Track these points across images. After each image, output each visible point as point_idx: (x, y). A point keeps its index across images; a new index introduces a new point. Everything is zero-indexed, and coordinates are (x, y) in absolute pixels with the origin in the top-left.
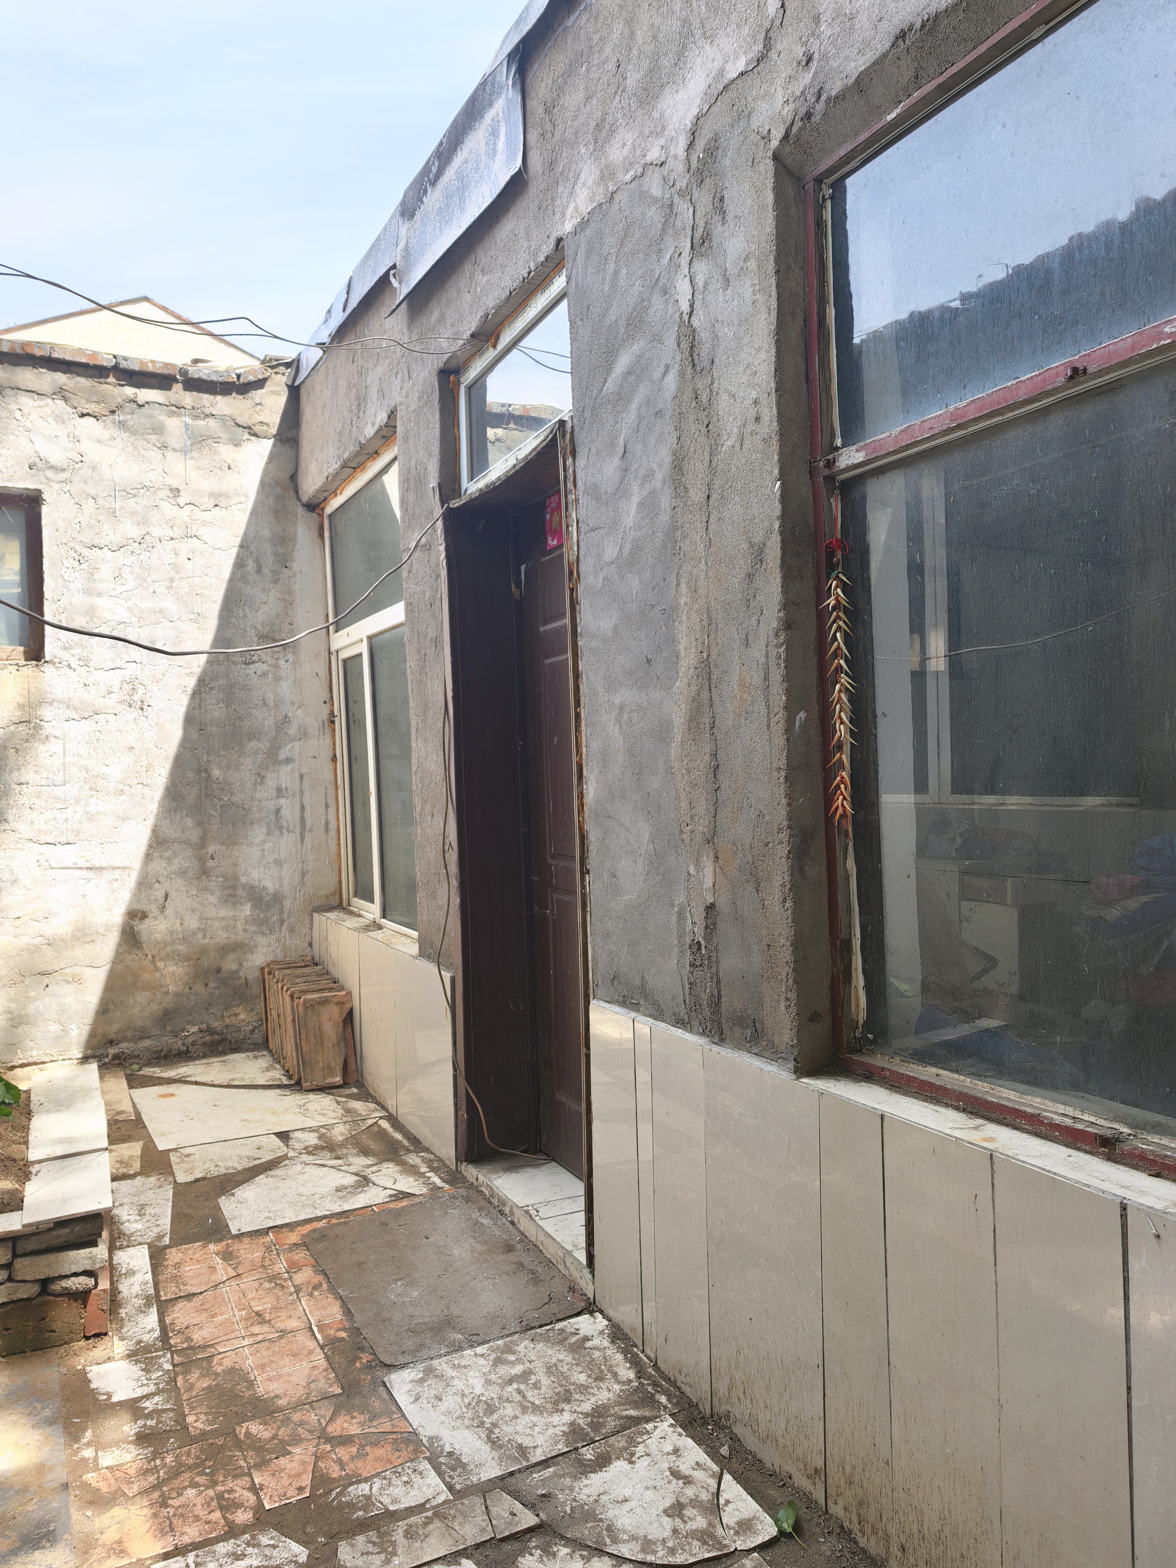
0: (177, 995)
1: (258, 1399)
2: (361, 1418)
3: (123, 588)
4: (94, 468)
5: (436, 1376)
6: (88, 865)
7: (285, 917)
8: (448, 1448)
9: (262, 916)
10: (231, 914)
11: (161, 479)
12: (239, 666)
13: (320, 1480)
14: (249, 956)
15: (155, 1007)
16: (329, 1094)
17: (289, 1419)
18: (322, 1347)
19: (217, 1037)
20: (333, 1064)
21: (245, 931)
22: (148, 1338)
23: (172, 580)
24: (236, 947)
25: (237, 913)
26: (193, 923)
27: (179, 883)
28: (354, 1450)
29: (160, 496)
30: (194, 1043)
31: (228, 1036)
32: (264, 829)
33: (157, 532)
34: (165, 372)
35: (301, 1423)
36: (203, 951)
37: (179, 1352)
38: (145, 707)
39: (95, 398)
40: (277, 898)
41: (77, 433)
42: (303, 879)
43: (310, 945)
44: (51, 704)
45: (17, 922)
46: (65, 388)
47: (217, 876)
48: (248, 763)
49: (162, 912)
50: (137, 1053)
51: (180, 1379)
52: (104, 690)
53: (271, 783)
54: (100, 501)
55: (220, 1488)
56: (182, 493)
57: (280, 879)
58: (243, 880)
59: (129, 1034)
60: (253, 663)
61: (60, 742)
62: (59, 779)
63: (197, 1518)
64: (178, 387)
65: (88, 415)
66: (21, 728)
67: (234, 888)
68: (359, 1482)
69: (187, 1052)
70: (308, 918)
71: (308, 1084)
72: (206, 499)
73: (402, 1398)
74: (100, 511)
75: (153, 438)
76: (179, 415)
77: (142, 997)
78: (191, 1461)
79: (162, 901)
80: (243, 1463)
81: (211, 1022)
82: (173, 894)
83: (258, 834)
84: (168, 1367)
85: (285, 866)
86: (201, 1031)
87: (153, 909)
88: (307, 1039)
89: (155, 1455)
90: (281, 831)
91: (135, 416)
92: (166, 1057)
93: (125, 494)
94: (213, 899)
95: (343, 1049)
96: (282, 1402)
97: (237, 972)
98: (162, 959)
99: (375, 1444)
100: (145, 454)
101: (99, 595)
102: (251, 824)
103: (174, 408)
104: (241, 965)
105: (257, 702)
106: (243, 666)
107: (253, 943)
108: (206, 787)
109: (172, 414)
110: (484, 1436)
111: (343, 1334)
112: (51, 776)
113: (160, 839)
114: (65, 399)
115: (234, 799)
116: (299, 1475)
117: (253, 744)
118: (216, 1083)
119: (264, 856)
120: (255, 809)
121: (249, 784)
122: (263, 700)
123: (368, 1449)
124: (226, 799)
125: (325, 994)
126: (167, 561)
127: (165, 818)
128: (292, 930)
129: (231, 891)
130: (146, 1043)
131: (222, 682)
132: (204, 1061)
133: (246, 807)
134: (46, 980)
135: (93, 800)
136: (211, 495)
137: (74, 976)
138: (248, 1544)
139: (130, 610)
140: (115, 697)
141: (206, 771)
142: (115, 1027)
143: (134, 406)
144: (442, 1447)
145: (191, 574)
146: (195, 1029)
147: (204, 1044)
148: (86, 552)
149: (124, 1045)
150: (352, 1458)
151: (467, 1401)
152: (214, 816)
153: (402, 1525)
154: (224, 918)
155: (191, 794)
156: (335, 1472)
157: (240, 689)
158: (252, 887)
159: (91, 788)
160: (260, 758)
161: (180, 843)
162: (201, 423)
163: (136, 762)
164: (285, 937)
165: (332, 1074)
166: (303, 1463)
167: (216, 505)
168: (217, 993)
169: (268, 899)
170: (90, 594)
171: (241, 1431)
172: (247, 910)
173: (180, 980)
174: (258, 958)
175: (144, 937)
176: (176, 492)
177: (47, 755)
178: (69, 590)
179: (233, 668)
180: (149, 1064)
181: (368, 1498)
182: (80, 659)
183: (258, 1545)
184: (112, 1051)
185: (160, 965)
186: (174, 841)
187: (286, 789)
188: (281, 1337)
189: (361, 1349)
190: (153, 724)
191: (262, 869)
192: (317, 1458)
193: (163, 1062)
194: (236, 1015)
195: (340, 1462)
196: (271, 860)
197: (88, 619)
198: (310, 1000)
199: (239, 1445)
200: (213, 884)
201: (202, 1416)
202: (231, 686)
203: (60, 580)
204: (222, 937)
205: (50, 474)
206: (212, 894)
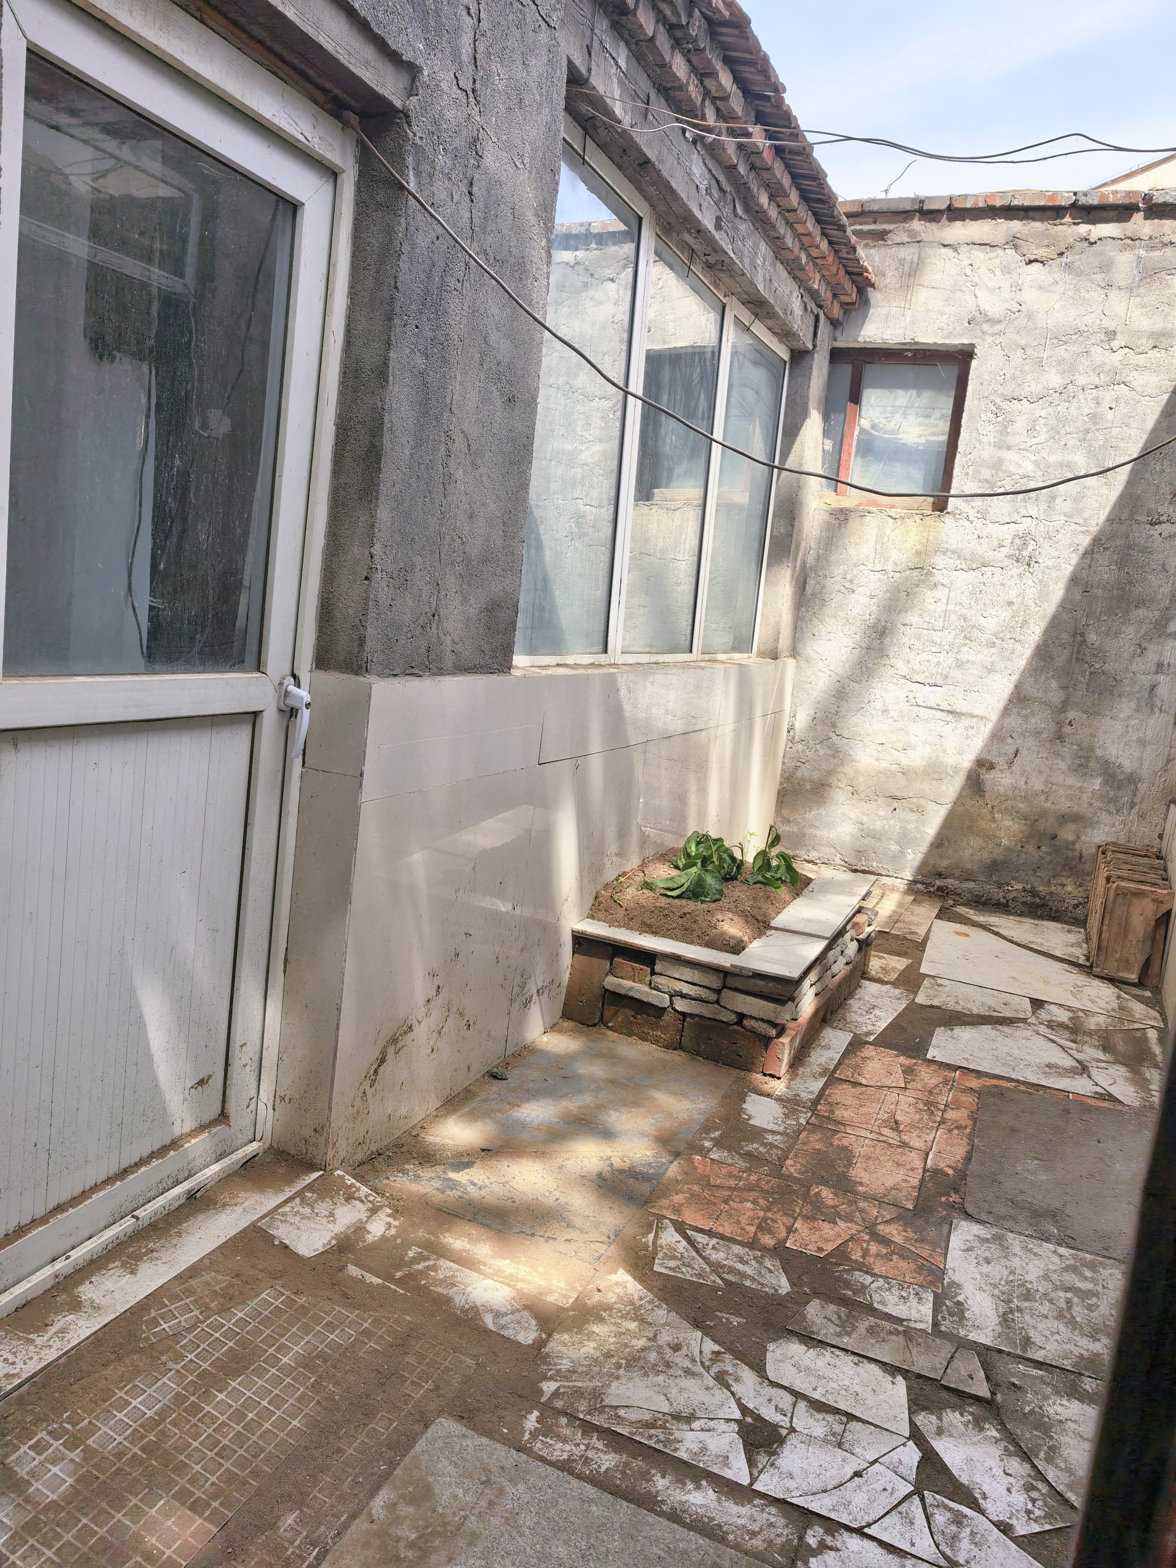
0: (1008, 849)
1: (846, 1177)
2: (910, 1234)
3: (1035, 441)
4: (1030, 316)
5: (1001, 1245)
6: (949, 708)
7: (1137, 800)
8: (960, 1298)
9: (1112, 794)
10: (1079, 785)
11: (1098, 322)
12: (1142, 527)
13: (841, 1253)
14: (1089, 831)
15: (985, 855)
16: (1117, 987)
17: (856, 1202)
18: (925, 1170)
19: (1038, 900)
20: (1132, 959)
21: (1090, 804)
22: (804, 1096)
23: (1087, 431)
24: (1076, 818)
25: (1085, 785)
26: (1038, 784)
27: (1032, 742)
28: (884, 1251)
29: (1093, 341)
30: (1014, 899)
31: (1050, 903)
32: (1133, 705)
33: (1081, 380)
34: (1127, 201)
35: (862, 1211)
36: (1043, 814)
37: (818, 1116)
38: (1032, 563)
39: (1046, 242)
40: (1132, 779)
41: (1020, 282)
42: (1167, 764)
43: (1161, 836)
44: (944, 553)
45: (880, 748)
46: (1018, 235)
47: (1072, 744)
48: (1130, 632)
49: (1009, 767)
50: (960, 891)
51: (804, 1134)
52: (996, 543)
53: (1152, 656)
54: (1029, 351)
55: (769, 1215)
56: (1119, 336)
57: (1141, 760)
58: (1099, 753)
59: (957, 872)
60: (1160, 523)
61: (946, 590)
62: (939, 624)
63: (739, 1222)
64: (1138, 217)
65: (1036, 261)
66: (915, 573)
67: (1088, 758)
68: (867, 1273)
69: (1006, 905)
70: (1164, 808)
71: (1098, 970)
72: (1144, 341)
73: (956, 1241)
74: (1027, 361)
75: (1099, 277)
76: (1133, 248)
77: (975, 842)
78: (766, 1187)
79: (1011, 756)
80: (798, 1210)
81: (1036, 884)
82: (1023, 752)
83: (1125, 708)
84: (803, 1121)
85: (1149, 748)
86: (1024, 890)
87: (1001, 762)
88: (1109, 926)
89: (748, 1170)
90: (1152, 710)
91: (1084, 256)
92: (984, 904)
93: (1056, 341)
94: (1062, 765)
95: (1148, 949)
96: (861, 1189)
97: (1073, 843)
98: (1000, 812)
99: (903, 1258)
100: (1087, 296)
101: (1009, 448)
102: (1120, 696)
103: (1129, 241)
104: (1078, 837)
105: (1155, 567)
106: (1148, 526)
107: (1095, 819)
108: (1079, 652)
109: (1126, 247)
110: (1001, 1311)
111: (950, 1172)
112: (932, 621)
113: (1022, 696)
114: (1016, 247)
115: (1106, 667)
116: (827, 1241)
117: (1141, 612)
118: (1015, 939)
119: (1127, 732)
120: (1127, 682)
121: (1126, 654)
122: (1164, 565)
123: (895, 1257)
124: (1097, 666)
125: (1143, 887)
126: (1086, 411)
127: (1030, 676)
128: (1142, 816)
129: (1083, 761)
130: (971, 885)
131: (1119, 542)
132: (1018, 919)
133: (1118, 678)
134: (895, 804)
135: (965, 649)
136: (1152, 335)
137: (918, 806)
138: (755, 1258)
139: (1037, 464)
140: (1005, 551)
141: (1082, 635)
142: (945, 863)
143: (1086, 244)
144: (957, 1295)
145: (1109, 425)
146: (1019, 886)
147: (1024, 903)
148: (1005, 405)
149: (949, 881)
150: (877, 1255)
151: (1011, 1278)
152: (1080, 682)
153: (872, 1321)
154: (1070, 787)
155: (1061, 657)
156: (856, 1256)
157: (1139, 551)
158: (1107, 762)
159: (965, 637)
160: (1144, 628)
161: (1041, 703)
162: (1158, 253)
163: (1013, 617)
164: (1132, 822)
165: (1128, 970)
166: (838, 1235)
167: (1155, 347)
168: (1048, 858)
169: (1122, 778)
170: (1000, 448)
171: (815, 1190)
172: (1096, 784)
173: (1014, 836)
174: (1098, 835)
175: (988, 787)
176: (1111, 334)
177: (932, 601)
178: (980, 443)
179: (1135, 527)
180: (967, 904)
181: (864, 1287)
182: (978, 512)
183: (761, 1263)
184: (938, 883)
185: (998, 816)
186: (1035, 699)
187: (1169, 665)
188: (900, 1147)
189: (956, 1190)
190: (1037, 581)
191: (1121, 746)
192: (852, 1238)
193: (981, 907)
194: (1063, 885)
195: (866, 1253)
196: (1134, 738)
197: (993, 472)
198: (1124, 888)
199: (806, 1197)
200: (1067, 750)
201: (798, 1166)
202: (1130, 547)
203: (974, 434)
204: (1064, 805)
205: (986, 327)
206: (1063, 760)
